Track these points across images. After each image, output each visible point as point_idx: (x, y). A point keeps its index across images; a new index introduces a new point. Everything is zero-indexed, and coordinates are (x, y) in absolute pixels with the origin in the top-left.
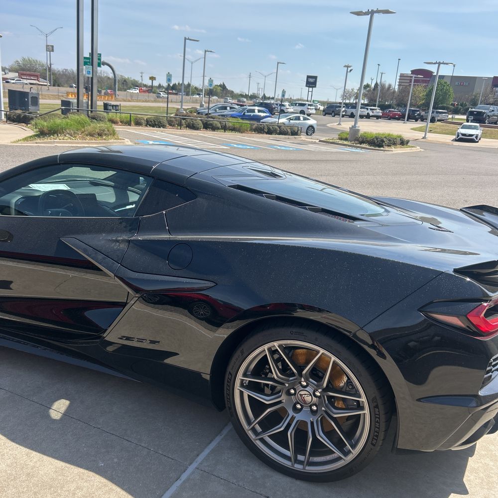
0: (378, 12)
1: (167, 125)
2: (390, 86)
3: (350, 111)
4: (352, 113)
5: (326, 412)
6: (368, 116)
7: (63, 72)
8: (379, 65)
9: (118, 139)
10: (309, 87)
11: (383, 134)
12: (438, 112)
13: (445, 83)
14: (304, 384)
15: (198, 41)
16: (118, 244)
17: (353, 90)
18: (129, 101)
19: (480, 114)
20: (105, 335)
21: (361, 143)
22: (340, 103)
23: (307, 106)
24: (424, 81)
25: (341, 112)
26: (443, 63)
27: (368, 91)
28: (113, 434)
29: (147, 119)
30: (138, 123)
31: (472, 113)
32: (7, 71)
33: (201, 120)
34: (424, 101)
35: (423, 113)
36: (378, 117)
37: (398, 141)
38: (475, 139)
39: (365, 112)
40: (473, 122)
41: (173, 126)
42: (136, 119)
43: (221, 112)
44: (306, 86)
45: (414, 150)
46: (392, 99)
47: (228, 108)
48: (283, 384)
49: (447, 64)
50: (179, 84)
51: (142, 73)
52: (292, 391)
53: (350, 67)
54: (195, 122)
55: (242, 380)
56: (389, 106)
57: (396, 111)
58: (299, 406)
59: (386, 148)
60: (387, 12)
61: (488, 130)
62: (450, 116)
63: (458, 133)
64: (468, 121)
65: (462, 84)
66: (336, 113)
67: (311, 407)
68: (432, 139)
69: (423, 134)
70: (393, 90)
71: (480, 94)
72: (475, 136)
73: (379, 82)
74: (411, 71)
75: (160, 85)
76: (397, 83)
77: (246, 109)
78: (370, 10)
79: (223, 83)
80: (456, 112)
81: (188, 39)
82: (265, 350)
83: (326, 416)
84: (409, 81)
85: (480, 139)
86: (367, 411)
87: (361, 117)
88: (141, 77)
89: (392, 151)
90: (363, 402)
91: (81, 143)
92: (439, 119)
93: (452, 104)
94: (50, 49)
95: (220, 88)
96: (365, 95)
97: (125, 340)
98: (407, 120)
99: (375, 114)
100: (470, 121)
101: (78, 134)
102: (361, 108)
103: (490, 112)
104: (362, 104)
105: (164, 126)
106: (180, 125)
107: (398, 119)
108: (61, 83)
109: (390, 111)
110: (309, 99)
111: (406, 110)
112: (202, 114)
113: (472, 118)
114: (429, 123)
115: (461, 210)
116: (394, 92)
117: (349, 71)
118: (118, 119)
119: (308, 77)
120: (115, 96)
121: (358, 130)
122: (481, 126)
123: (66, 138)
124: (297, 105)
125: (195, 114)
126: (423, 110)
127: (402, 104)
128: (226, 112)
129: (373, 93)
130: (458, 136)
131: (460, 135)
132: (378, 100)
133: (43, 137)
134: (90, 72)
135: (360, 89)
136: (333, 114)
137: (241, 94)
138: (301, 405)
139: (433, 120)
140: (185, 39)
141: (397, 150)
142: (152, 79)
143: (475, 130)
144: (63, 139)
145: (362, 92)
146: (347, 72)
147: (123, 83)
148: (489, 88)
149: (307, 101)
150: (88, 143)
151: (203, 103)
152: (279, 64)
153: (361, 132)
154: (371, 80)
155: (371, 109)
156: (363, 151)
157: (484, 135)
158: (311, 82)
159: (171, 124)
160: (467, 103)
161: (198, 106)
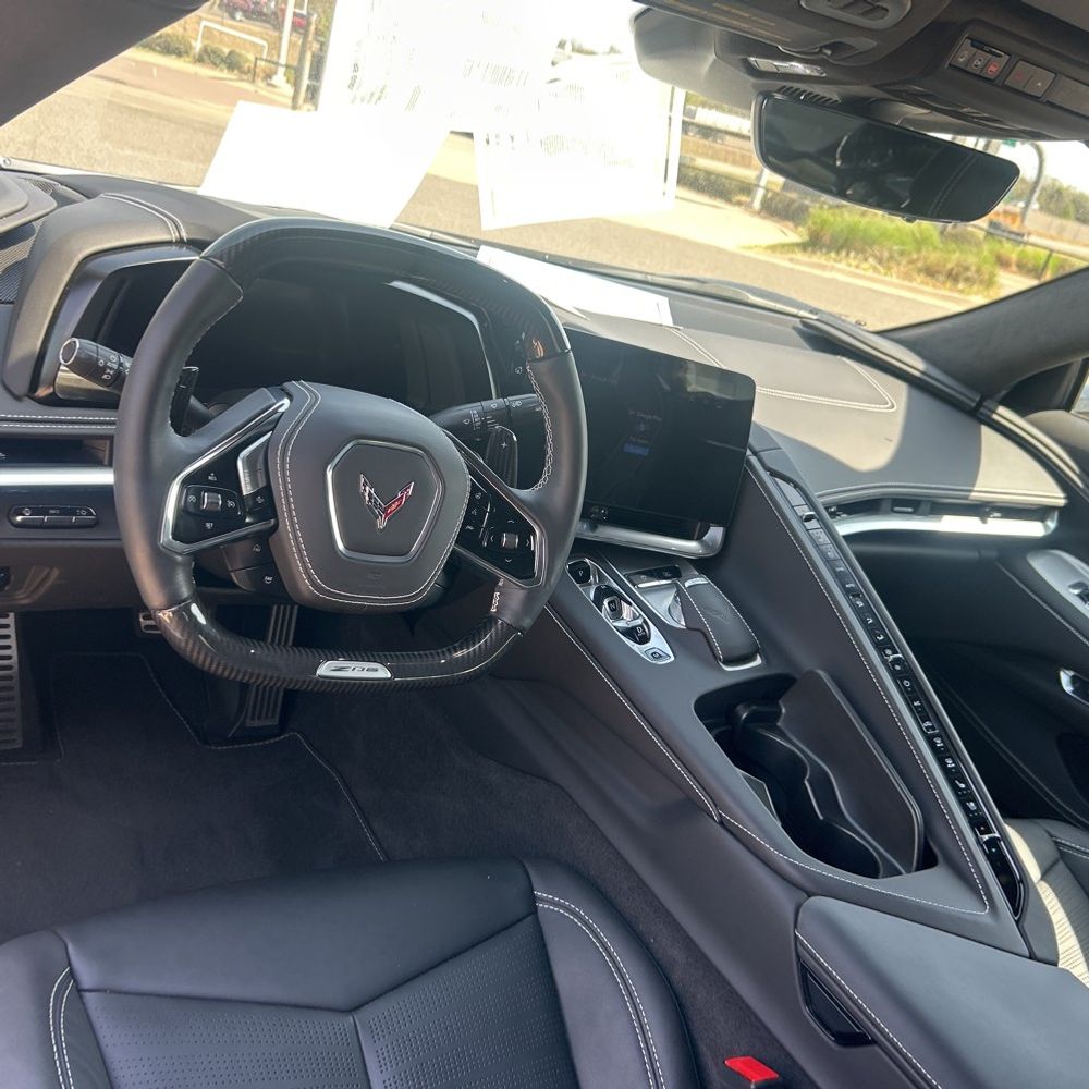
18: (1052, 238)
91: (898, 287)
101: (899, 264)
118: (1014, 259)
120: (1023, 220)
123: (865, 265)
133: (813, 251)
144: (857, 267)
147: (1051, 197)
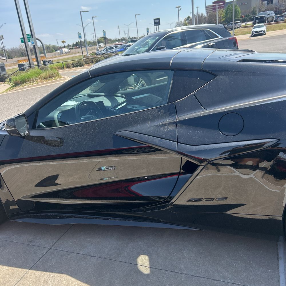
1: (85, 64)
2: (202, 14)
7: (11, 50)
9: (62, 78)
10: (156, 25)
13: (235, 5)
15: (88, 12)
16: (166, 127)
19: (262, 18)
27: (190, 20)
28: (200, 277)
29: (72, 63)
30: (68, 67)
31: (257, 18)
33: (104, 57)
34: (225, 19)
38: (264, 33)
40: (259, 23)
41: (89, 64)
42: (66, 65)
43: (111, 51)
44: (154, 25)
47: (114, 48)
50: (79, 42)
51: (57, 40)
53: (179, 7)
54: (100, 58)
61: (269, 26)
63: (253, 32)
64: (255, 24)
65: (244, 4)
72: (263, 31)
74: (212, 3)
75: (68, 45)
77: (126, 45)
81: (82, 12)
85: (266, 33)
88: (57, 42)
93: (241, 17)
94: (1, 38)
95: (103, 39)
97: (194, 201)
100: (257, 23)
101: (38, 80)
103: (267, 15)
105: (83, 65)
106: (92, 62)
108: (12, 57)
112: (100, 54)
113: (258, 21)
116: (205, 18)
117: (179, 10)
118: (56, 67)
119: (155, 20)
120: (46, 57)
122: (265, 25)
125: (95, 55)
128: (114, 50)
130: (253, 33)
131: (254, 32)
137: (116, 40)
140: (80, 12)
142: (64, 42)
143: (262, 28)
144: (30, 85)
146: (178, 10)
148: (260, 3)
150: (45, 84)
151: (98, 49)
152: (136, 16)
157: (268, 30)
158: (157, 22)
159: (87, 63)
160: (250, 14)
161: (95, 51)
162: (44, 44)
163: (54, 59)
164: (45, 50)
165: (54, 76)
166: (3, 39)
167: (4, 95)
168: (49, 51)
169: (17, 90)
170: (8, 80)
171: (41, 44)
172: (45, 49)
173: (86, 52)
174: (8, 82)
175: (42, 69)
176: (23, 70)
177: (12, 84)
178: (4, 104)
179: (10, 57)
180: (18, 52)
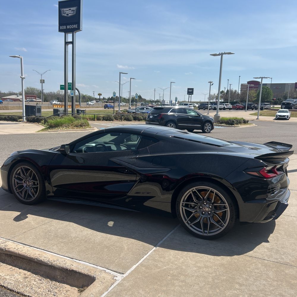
0: (225, 53)
1: (114, 120)
2: (236, 91)
3: (213, 106)
4: (215, 108)
5: (214, 212)
6: (224, 109)
7: (49, 93)
8: (228, 80)
9: (91, 128)
10: (189, 94)
11: (233, 118)
12: (264, 104)
13: (268, 88)
14: (205, 204)
15: (127, 74)
16: (132, 159)
17: (215, 94)
19: (289, 104)
20: (128, 194)
21: (221, 123)
22: (208, 102)
23: (189, 105)
24: (255, 87)
25: (209, 107)
26: (264, 78)
27: (223, 95)
29: (103, 117)
30: (98, 119)
31: (284, 104)
32: (18, 95)
33: (132, 116)
34: (256, 99)
35: (256, 105)
36: (230, 109)
37: (242, 121)
38: (288, 118)
39: (222, 106)
40: (285, 109)
41: (117, 120)
42: (97, 117)
43: (141, 111)
44: (188, 94)
45: (251, 125)
46: (237, 99)
47: (145, 109)
48: (197, 204)
49: (266, 78)
51: (94, 92)
52: (201, 207)
53: (212, 82)
54: (129, 117)
55: (183, 204)
56: (236, 103)
57: (240, 105)
58: (204, 213)
59: (236, 125)
60: (230, 53)
61: (294, 113)
62: (272, 106)
63: (277, 115)
64: (282, 109)
65: (277, 88)
66: (205, 108)
67: (208, 212)
68: (262, 119)
69: (256, 117)
70: (238, 93)
71: (288, 93)
72: (286, 116)
73: (229, 89)
74: (247, 82)
75: (104, 98)
76: (240, 89)
78: (221, 53)
79: (140, 95)
80: (276, 103)
81: (122, 73)
82: (190, 191)
83: (214, 214)
84: (246, 88)
85: (290, 118)
86: (228, 209)
87: (220, 109)
88: (94, 94)
89: (239, 127)
90: (227, 205)
91: (72, 131)
92: (265, 108)
93: (273, 99)
94: (42, 82)
95: (138, 98)
96: (222, 97)
98: (247, 110)
99: (228, 107)
100: (283, 108)
101: (70, 126)
102: (220, 104)
103: (294, 102)
104: (220, 102)
105: (112, 120)
106: (121, 119)
107: (242, 109)
108: (48, 100)
109: (236, 105)
110: (190, 101)
111: (246, 104)
112: (131, 113)
113: (284, 106)
114: (259, 111)
115: (264, 144)
116: (238, 94)
117: (211, 84)
118: (88, 118)
119: (188, 89)
120: (80, 105)
121: (219, 117)
122: (289, 111)
123: (64, 128)
124: (183, 105)
125: (127, 113)
126: (256, 103)
127: (243, 101)
128: (144, 111)
129: (226, 96)
130: (277, 117)
132: (229, 99)
133: (52, 129)
134: (72, 93)
135: (218, 94)
136: (204, 109)
137: (150, 101)
138: (205, 212)
139: (262, 109)
140: (120, 73)
141: (242, 126)
142: (100, 95)
143: (286, 113)
145: (220, 95)
146: (210, 85)
148: (293, 89)
149: (189, 102)
150: (76, 130)
151: (131, 107)
152: (172, 83)
153: (221, 117)
154: (224, 88)
155: (226, 105)
156: (223, 127)
157: (292, 115)
158: (190, 92)
159: (116, 119)
160: (282, 98)
161: (127, 108)
162: (81, 93)
163: (87, 109)
164: (81, 100)
165: (84, 125)
166: (44, 83)
167: (39, 134)
168: (84, 100)
169: (50, 132)
170: (43, 121)
171: (78, 93)
172: (81, 98)
173: (118, 108)
174: (42, 123)
175: (75, 117)
176: (58, 115)
177: (46, 126)
178: (38, 141)
179: (46, 100)
180: (55, 97)
